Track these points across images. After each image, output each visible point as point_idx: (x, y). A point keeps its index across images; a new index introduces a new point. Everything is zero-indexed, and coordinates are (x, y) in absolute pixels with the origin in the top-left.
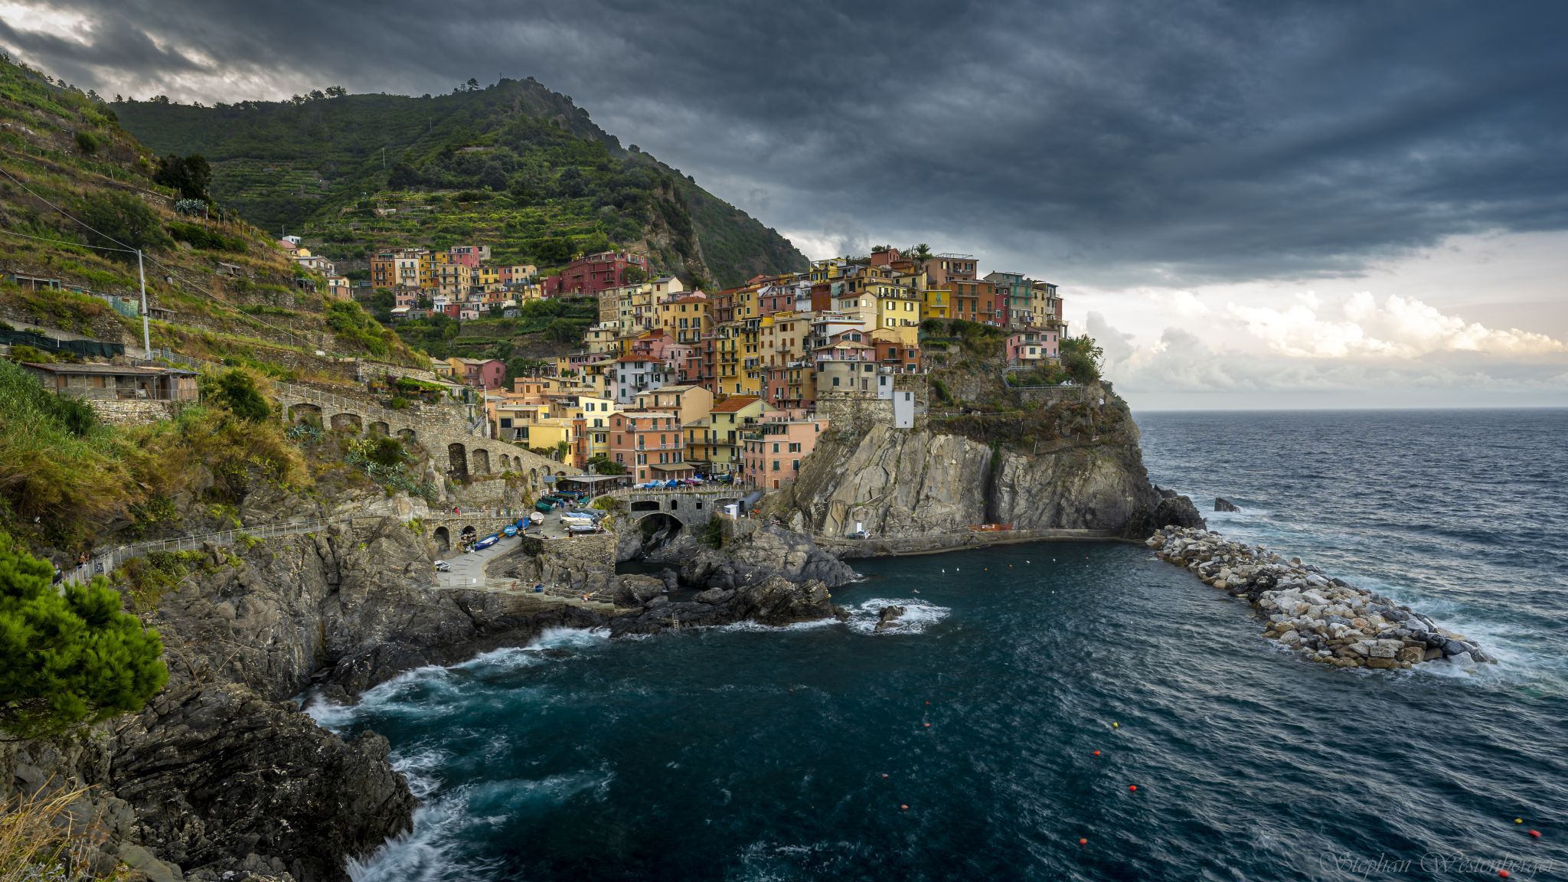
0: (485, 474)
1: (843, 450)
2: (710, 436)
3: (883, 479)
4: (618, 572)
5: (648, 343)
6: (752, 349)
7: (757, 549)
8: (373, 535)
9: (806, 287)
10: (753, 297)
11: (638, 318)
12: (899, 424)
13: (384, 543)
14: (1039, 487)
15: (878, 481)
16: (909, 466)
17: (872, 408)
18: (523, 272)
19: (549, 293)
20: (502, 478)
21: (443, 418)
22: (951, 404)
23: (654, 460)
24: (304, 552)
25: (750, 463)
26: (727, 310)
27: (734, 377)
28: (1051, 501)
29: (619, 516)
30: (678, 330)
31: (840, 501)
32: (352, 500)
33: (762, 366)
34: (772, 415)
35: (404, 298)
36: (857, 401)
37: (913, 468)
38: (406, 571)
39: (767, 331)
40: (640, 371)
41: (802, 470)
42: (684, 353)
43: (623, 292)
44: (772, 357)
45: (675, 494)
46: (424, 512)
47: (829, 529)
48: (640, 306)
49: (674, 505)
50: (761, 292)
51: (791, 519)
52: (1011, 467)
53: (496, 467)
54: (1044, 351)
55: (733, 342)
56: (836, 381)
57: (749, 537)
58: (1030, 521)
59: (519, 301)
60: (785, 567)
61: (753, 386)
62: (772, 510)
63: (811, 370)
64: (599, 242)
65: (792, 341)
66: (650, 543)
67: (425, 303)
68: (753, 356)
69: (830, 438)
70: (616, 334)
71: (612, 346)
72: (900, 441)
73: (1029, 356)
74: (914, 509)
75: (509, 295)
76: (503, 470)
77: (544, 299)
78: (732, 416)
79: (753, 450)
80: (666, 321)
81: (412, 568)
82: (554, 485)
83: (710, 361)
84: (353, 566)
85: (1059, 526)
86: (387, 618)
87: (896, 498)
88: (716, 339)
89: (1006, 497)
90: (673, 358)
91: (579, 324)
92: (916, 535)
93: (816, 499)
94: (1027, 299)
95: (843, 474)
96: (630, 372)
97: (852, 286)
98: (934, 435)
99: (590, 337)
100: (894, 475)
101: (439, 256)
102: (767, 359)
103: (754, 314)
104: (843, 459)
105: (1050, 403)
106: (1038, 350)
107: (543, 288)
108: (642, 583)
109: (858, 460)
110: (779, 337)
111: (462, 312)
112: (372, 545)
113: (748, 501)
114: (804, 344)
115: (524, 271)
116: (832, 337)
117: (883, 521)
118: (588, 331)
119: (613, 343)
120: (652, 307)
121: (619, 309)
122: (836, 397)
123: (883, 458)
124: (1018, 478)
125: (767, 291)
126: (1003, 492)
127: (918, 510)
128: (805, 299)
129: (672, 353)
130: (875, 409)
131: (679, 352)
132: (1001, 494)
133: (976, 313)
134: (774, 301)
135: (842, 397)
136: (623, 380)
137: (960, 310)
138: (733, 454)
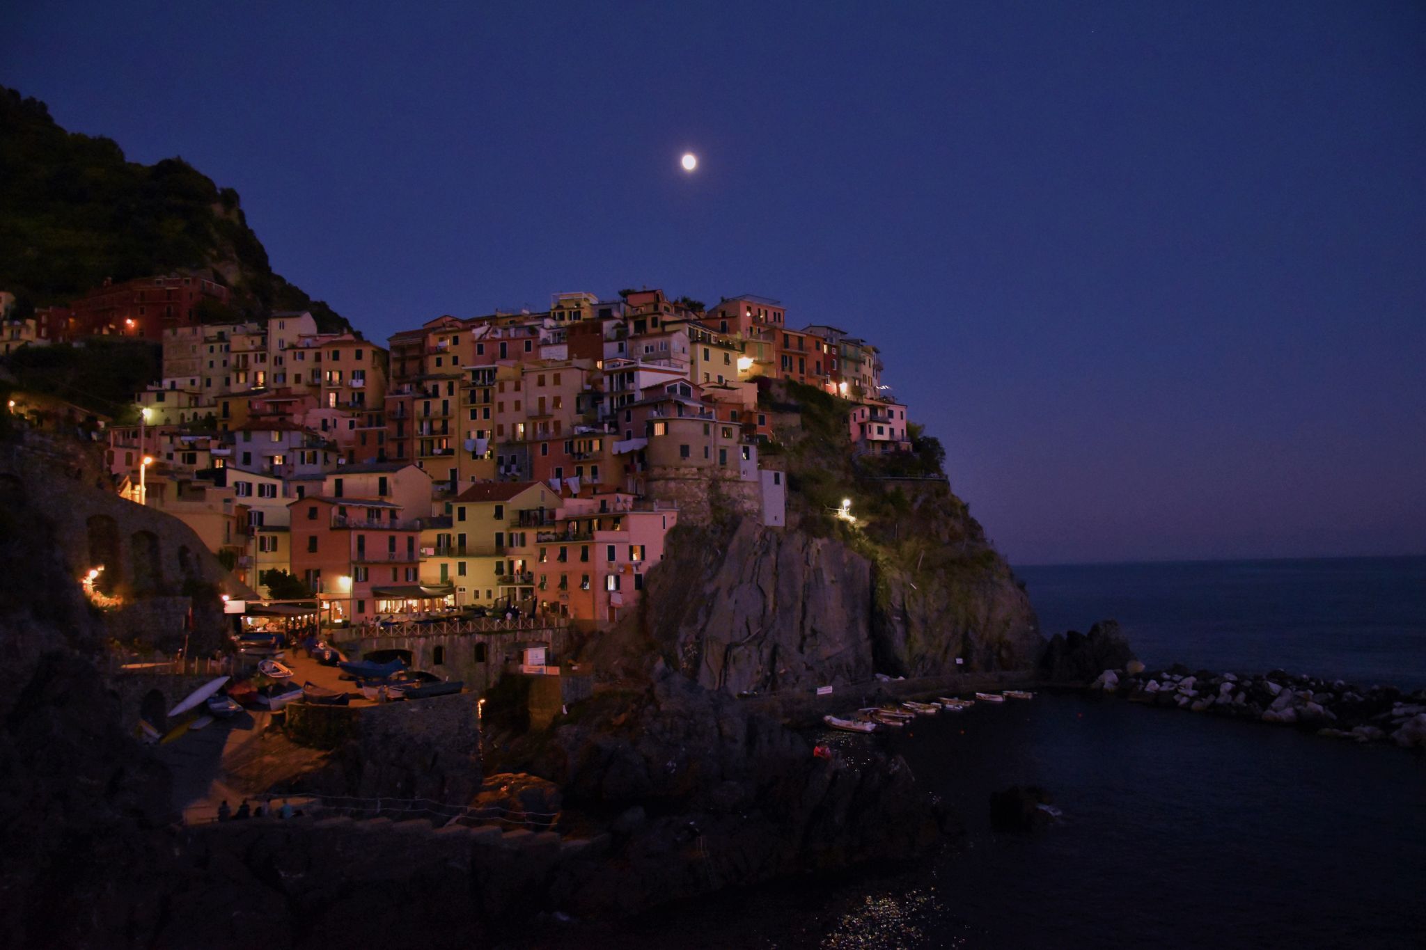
1: (705, 557)
2: (454, 543)
3: (760, 605)
6: (480, 413)
10: (464, 338)
12: (769, 521)
14: (936, 614)
15: (756, 607)
16: (787, 583)
17: (734, 494)
19: (55, 333)
25: (554, 581)
27: (446, 458)
28: (954, 633)
30: (324, 389)
31: (715, 639)
33: (499, 439)
34: (576, 503)
36: (714, 485)
37: (792, 587)
39: (510, 386)
41: (652, 590)
42: (344, 423)
43: (212, 331)
44: (518, 425)
45: (441, 637)
48: (242, 354)
49: (438, 655)
50: (478, 332)
53: (172, 573)
54: (892, 431)
55: (446, 403)
56: (685, 451)
61: (482, 472)
65: (557, 400)
68: (483, 423)
69: (683, 537)
70: (195, 398)
71: (189, 415)
72: (774, 546)
73: (876, 437)
76: (182, 578)
78: (496, 509)
79: (563, 558)
80: (298, 378)
83: (401, 433)
87: (779, 632)
88: (413, 399)
89: (899, 629)
93: (682, 635)
94: (857, 363)
95: (714, 595)
96: (261, 447)
98: (809, 539)
100: (771, 596)
102: (509, 430)
104: (709, 571)
105: (920, 499)
106: (886, 428)
107: (39, 326)
109: (729, 573)
114: (578, 406)
116: (647, 390)
117: (772, 671)
118: (145, 390)
119: (192, 411)
120: (268, 355)
121: (201, 358)
122: (685, 475)
123: (756, 570)
124: (909, 602)
125: (486, 333)
126: (895, 623)
127: (807, 650)
128: (555, 344)
129: (325, 421)
130: (739, 496)
131: (335, 421)
132: (892, 625)
133: (804, 375)
134: (503, 346)
135: (693, 475)
136: (247, 461)
137: (784, 369)
138: (500, 572)
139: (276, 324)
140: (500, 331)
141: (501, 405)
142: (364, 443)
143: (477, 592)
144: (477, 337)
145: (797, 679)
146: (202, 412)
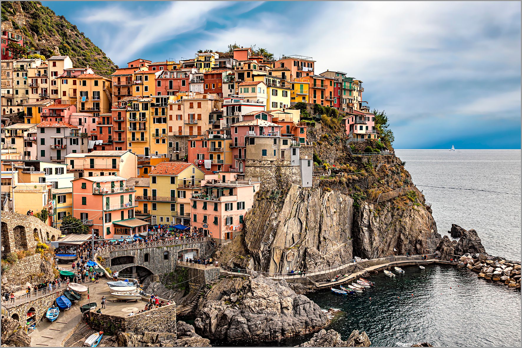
0: (23, 250)
1: (274, 207)
2: (150, 194)
3: (299, 228)
5: (57, 111)
6: (161, 121)
9: (198, 73)
10: (151, 78)
12: (304, 185)
14: (385, 226)
15: (297, 229)
16: (313, 215)
17: (288, 173)
20: (38, 252)
23: (116, 218)
25: (201, 218)
26: (124, 87)
28: (394, 236)
30: (79, 100)
31: (278, 248)
33: (171, 134)
34: (210, 178)
36: (278, 168)
37: (315, 217)
39: (175, 107)
40: (59, 136)
41: (248, 224)
43: (16, 64)
44: (180, 128)
45: (148, 249)
48: (34, 79)
49: (146, 257)
50: (155, 74)
52: (366, 212)
53: (31, 242)
54: (367, 128)
55: (143, 114)
56: (264, 153)
61: (163, 150)
63: (230, 141)
65: (200, 116)
68: (164, 126)
69: (263, 197)
70: (10, 101)
71: (7, 109)
72: (306, 197)
73: (359, 132)
74: (319, 248)
76: (36, 244)
78: (171, 178)
79: (205, 208)
80: (64, 93)
83: (120, 128)
85: (401, 254)
87: (308, 241)
88: (126, 111)
89: (367, 234)
90: (80, 124)
93: (262, 247)
94: (351, 91)
95: (277, 225)
96: (47, 136)
97: (241, 76)
98: (324, 192)
100: (305, 223)
102: (175, 130)
104: (275, 214)
105: (380, 165)
106: (364, 127)
109: (284, 214)
110: (187, 112)
114: (210, 119)
116: (245, 116)
117: (304, 260)
119: (9, 108)
120: (48, 80)
121: (12, 79)
122: (264, 165)
123: (298, 211)
124: (372, 220)
125: (162, 74)
126: (364, 231)
128: (197, 83)
129: (80, 120)
130: (290, 173)
131: (85, 119)
132: (363, 232)
133: (324, 100)
134: (171, 82)
135: (268, 164)
136: (43, 142)
137: (315, 97)
138: (173, 209)
139: (51, 63)
140: (169, 73)
141: (171, 116)
142: (101, 132)
143: (162, 218)
144: (157, 77)
145: (316, 264)
146: (15, 109)
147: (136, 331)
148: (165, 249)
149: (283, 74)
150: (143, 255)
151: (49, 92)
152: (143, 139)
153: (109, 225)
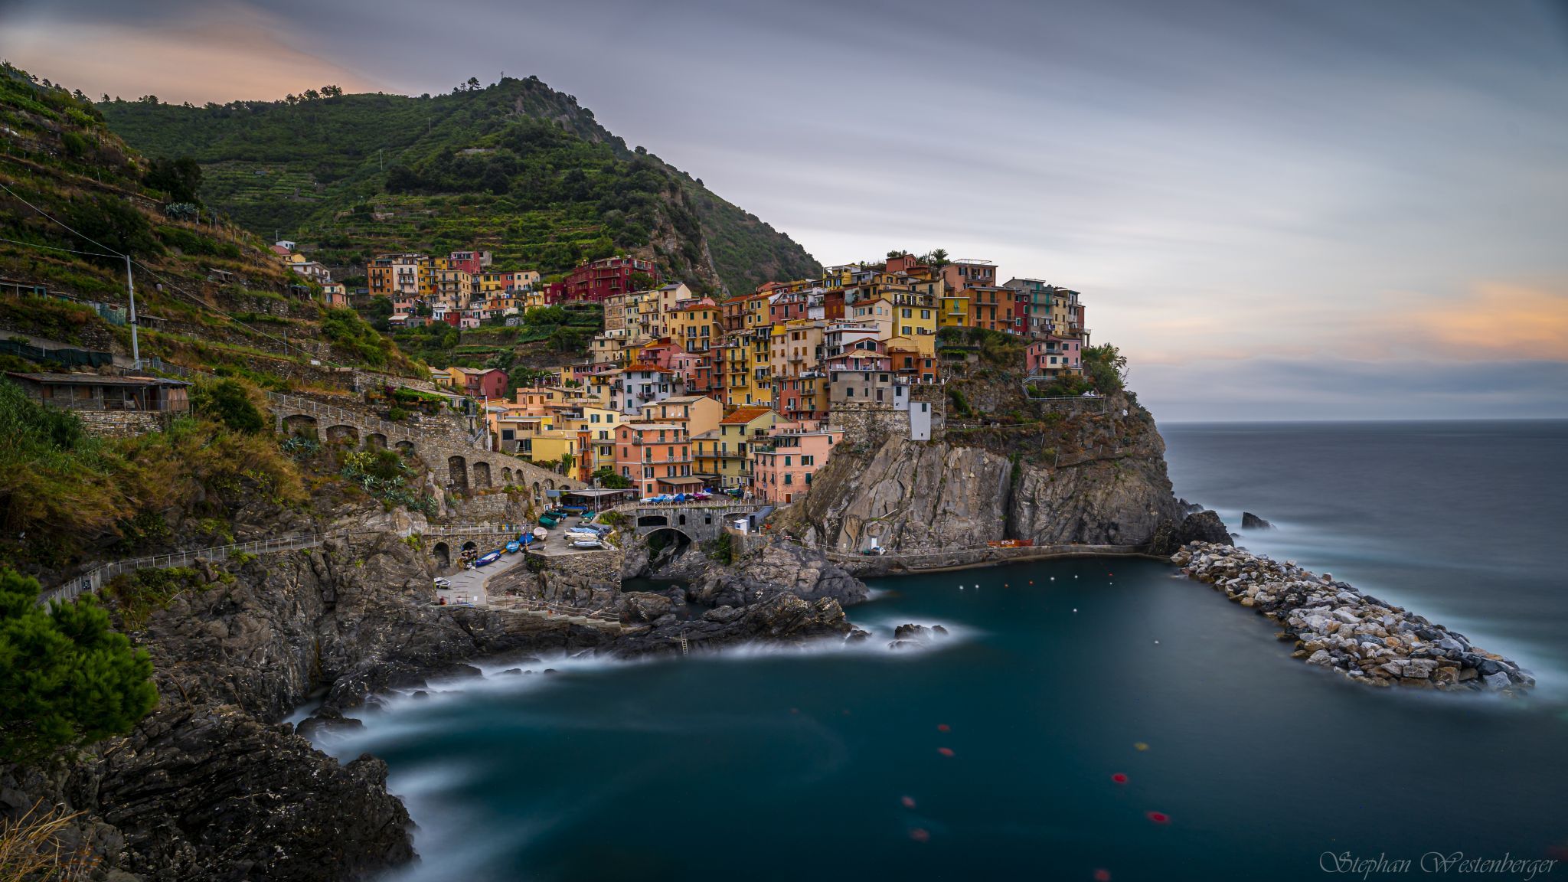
0: (487, 488)
1: (857, 463)
2: (720, 448)
3: (899, 493)
4: (624, 590)
5: (655, 352)
6: (763, 359)
7: (768, 565)
8: (370, 551)
9: (819, 294)
10: (764, 304)
11: (645, 327)
12: (916, 436)
13: (382, 559)
14: (1060, 501)
15: (894, 495)
16: (925, 479)
17: (887, 419)
18: (524, 280)
19: (552, 301)
20: (504, 492)
21: (443, 430)
22: (969, 416)
23: (662, 473)
24: (298, 568)
25: (761, 477)
26: (737, 318)
27: (744, 388)
28: (1073, 516)
29: (625, 531)
30: (686, 338)
31: (854, 516)
32: (349, 515)
33: (773, 376)
34: (783, 427)
35: (401, 305)
36: (872, 412)
37: (930, 482)
38: (405, 588)
39: (778, 340)
40: (648, 381)
41: (814, 483)
42: (693, 363)
43: (629, 298)
44: (784, 366)
45: (684, 508)
46: (422, 527)
47: (843, 545)
48: (645, 315)
49: (682, 520)
50: (772, 299)
51: (803, 534)
52: (1031, 481)
53: (497, 481)
54: (1065, 360)
55: (743, 351)
56: (850, 392)
57: (760, 554)
58: (1051, 537)
59: (522, 309)
60: (797, 585)
61: (765, 396)
62: (784, 526)
63: (824, 380)
64: (604, 248)
65: (805, 350)
66: (657, 560)
67: (424, 311)
68: (764, 365)
69: (843, 451)
70: (622, 343)
71: (617, 355)
72: (916, 453)
73: (1049, 365)
74: (930, 524)
75: (511, 302)
76: (505, 484)
77: (548, 306)
78: (742, 428)
79: (764, 463)
80: (674, 330)
81: (410, 585)
82: (558, 499)
83: (719, 370)
84: (350, 583)
85: (1081, 542)
86: (385, 637)
87: (912, 513)
88: (726, 348)
89: (1026, 512)
90: (681, 367)
91: (584, 332)
92: (931, 551)
93: (829, 513)
94: (1048, 307)
95: (857, 488)
96: (637, 382)
97: (866, 293)
98: (952, 448)
99: (595, 346)
100: (910, 489)
101: (438, 262)
102: (779, 369)
103: (765, 321)
104: (857, 473)
105: (1072, 414)
106: (1060, 359)
107: (545, 296)
108: (649, 601)
109: (873, 473)
110: (791, 345)
111: (462, 320)
112: (370, 561)
113: (759, 516)
114: (817, 353)
115: (527, 277)
116: (846, 346)
117: (899, 537)
118: (594, 339)
119: (619, 352)
120: (659, 315)
121: (625, 317)
122: (850, 408)
123: (899, 471)
124: (1038, 492)
126: (1023, 507)
127: (935, 525)
128: (818, 307)
130: (891, 421)
131: (687, 361)
132: (1022, 509)
133: (996, 321)
134: (786, 309)
135: (856, 408)
136: (630, 391)
137: (979, 317)
138: (743, 467)
139: (663, 294)
140: (788, 297)
141: (774, 352)
142: (700, 376)
143: (732, 478)
144: (772, 303)
147: (563, 572)
148: (707, 510)
149: (931, 287)
150: (677, 516)
151: (660, 330)
152: (744, 383)
153: (653, 481)
